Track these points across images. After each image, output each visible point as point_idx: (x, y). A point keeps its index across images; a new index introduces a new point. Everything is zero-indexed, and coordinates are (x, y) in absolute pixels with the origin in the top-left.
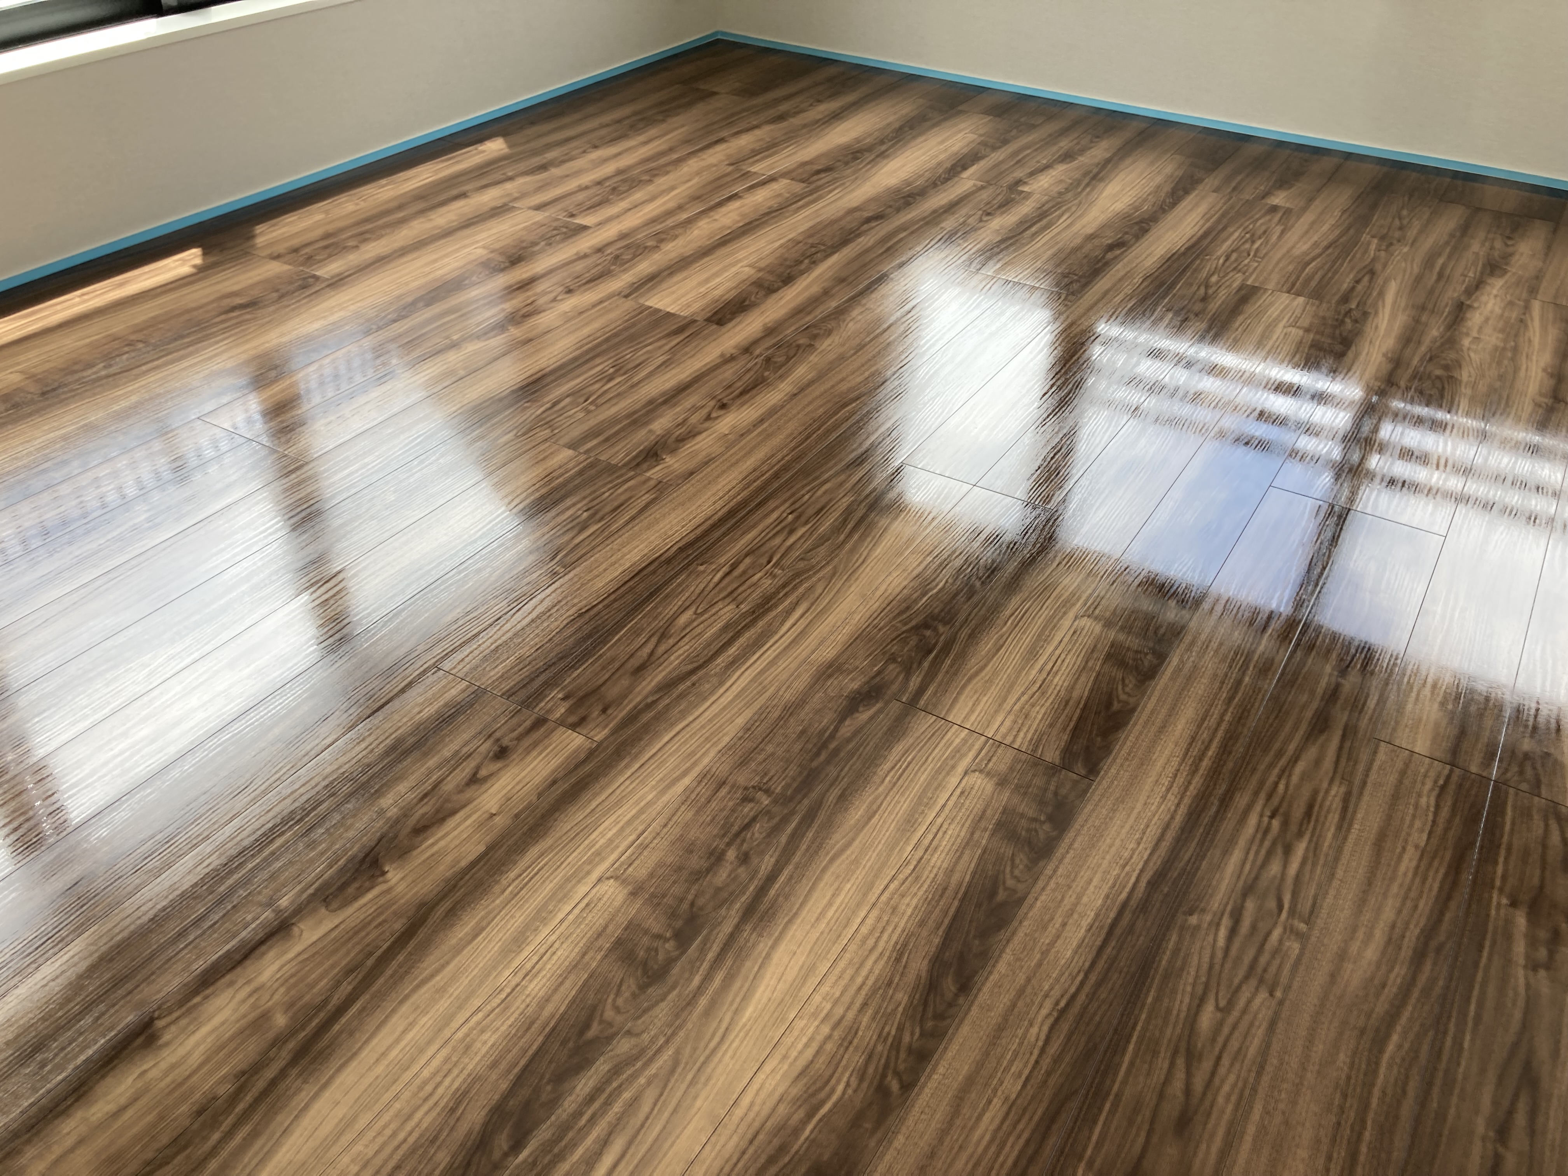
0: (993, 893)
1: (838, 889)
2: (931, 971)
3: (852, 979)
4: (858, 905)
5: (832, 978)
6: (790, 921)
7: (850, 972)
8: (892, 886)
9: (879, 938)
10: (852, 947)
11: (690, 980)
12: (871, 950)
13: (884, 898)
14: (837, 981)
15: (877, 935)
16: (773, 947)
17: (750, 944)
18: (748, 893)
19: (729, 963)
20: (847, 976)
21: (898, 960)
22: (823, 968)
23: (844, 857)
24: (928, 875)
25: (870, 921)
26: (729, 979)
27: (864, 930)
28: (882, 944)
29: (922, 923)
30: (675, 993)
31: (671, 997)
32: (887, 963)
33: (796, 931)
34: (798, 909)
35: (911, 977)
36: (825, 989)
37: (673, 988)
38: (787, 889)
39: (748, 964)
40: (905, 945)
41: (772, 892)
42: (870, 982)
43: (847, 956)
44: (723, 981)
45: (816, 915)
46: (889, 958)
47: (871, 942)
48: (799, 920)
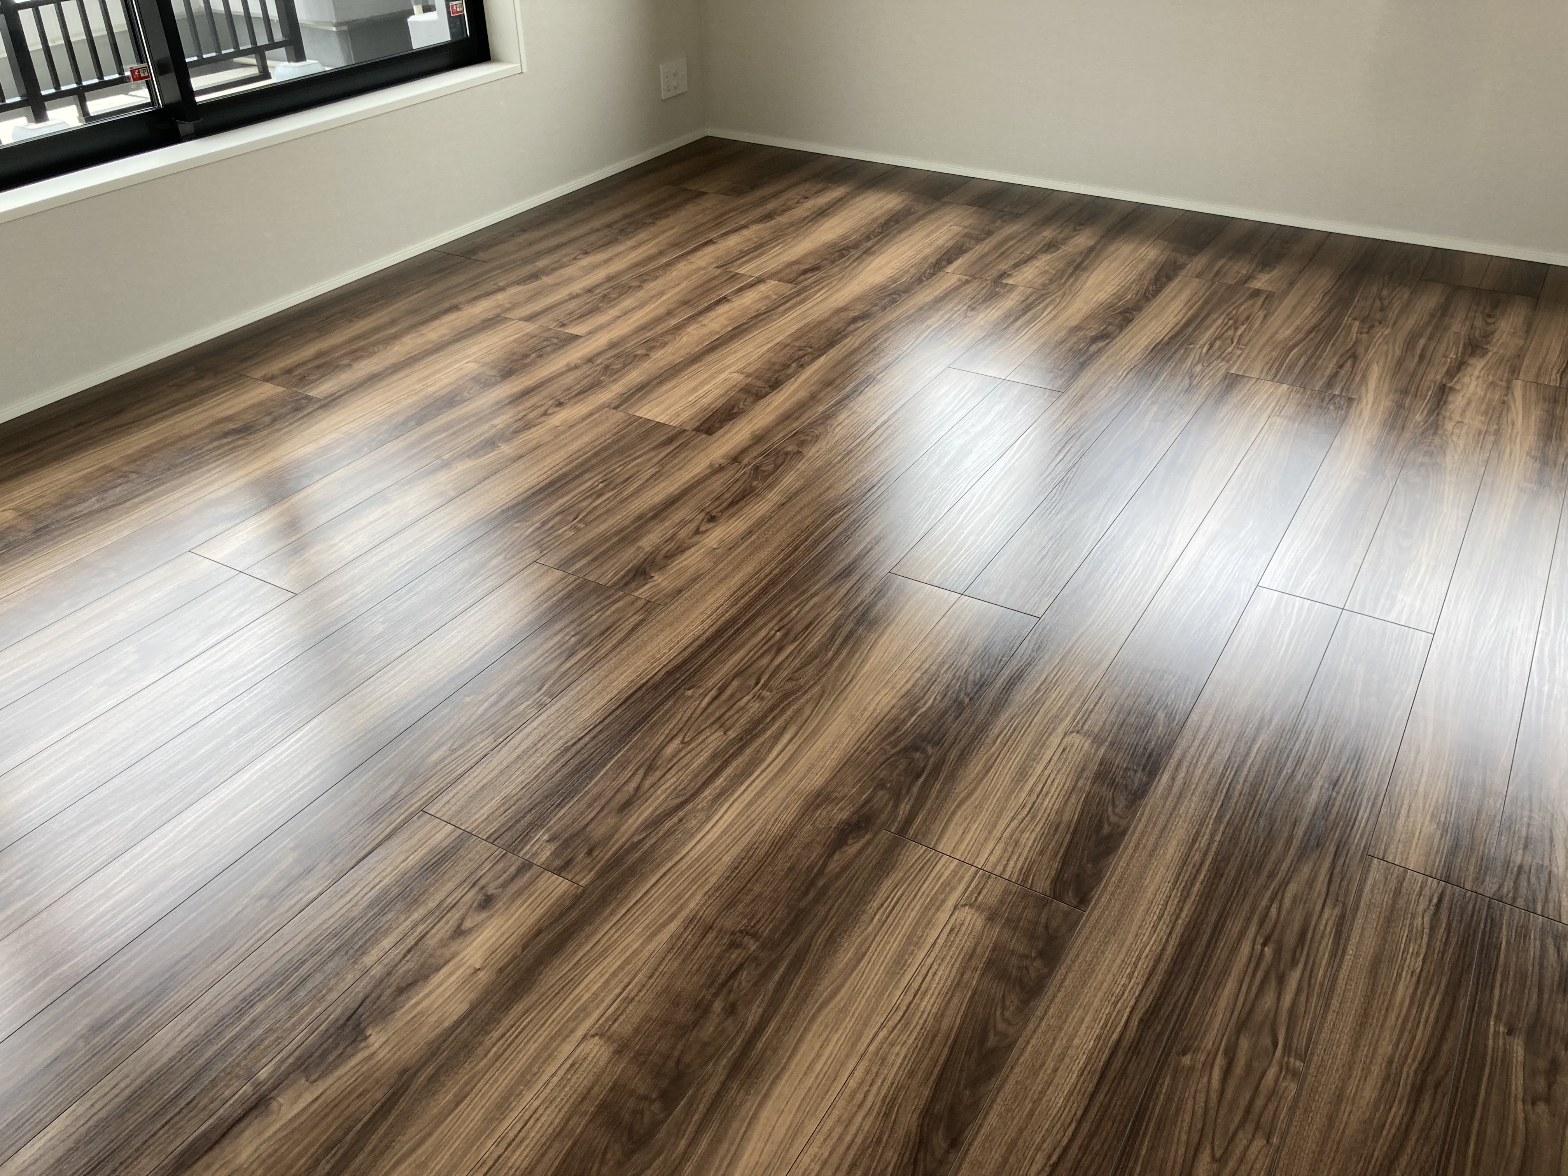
0: (984, 1038)
1: (827, 1040)
2: (921, 1126)
3: (841, 1138)
4: (848, 1056)
5: (820, 1138)
6: (778, 1077)
7: (838, 1130)
8: (882, 1035)
9: (868, 1091)
10: (841, 1103)
11: (676, 1145)
12: (860, 1106)
13: (872, 1048)
14: (825, 1140)
15: (866, 1089)
16: (761, 1105)
17: (737, 1103)
18: (735, 1048)
19: (715, 1125)
20: (835, 1135)
21: (887, 1115)
22: (810, 1128)
23: (831, 1005)
24: (917, 1021)
25: (859, 1074)
26: (716, 1142)
27: (853, 1083)
28: (870, 1098)
29: (911, 1074)
30: (661, 1158)
31: (657, 1163)
32: (876, 1118)
33: (783, 1087)
34: (786, 1063)
35: (901, 1132)
36: (813, 1149)
37: (659, 1154)
38: (775, 1041)
39: (735, 1125)
40: (894, 1098)
41: (760, 1046)
42: (859, 1140)
43: (836, 1113)
44: (709, 1145)
45: (804, 1069)
46: (878, 1114)
47: (859, 1097)
48: (786, 1077)
